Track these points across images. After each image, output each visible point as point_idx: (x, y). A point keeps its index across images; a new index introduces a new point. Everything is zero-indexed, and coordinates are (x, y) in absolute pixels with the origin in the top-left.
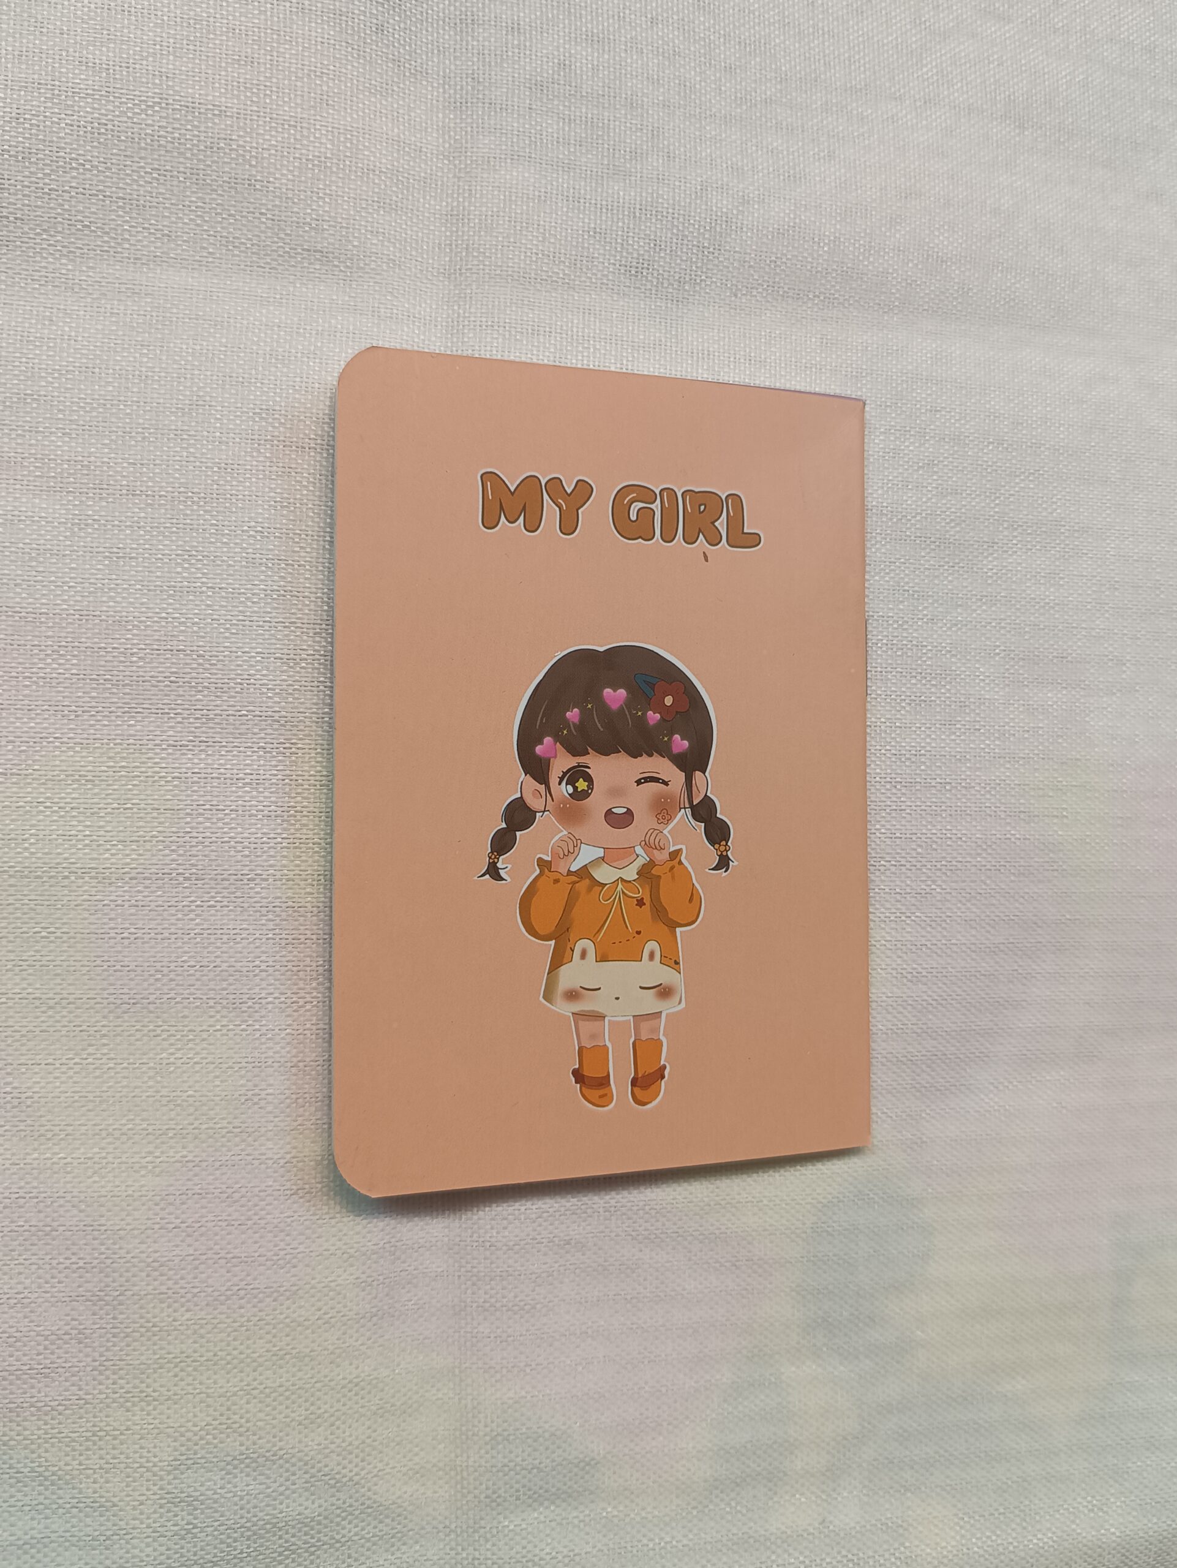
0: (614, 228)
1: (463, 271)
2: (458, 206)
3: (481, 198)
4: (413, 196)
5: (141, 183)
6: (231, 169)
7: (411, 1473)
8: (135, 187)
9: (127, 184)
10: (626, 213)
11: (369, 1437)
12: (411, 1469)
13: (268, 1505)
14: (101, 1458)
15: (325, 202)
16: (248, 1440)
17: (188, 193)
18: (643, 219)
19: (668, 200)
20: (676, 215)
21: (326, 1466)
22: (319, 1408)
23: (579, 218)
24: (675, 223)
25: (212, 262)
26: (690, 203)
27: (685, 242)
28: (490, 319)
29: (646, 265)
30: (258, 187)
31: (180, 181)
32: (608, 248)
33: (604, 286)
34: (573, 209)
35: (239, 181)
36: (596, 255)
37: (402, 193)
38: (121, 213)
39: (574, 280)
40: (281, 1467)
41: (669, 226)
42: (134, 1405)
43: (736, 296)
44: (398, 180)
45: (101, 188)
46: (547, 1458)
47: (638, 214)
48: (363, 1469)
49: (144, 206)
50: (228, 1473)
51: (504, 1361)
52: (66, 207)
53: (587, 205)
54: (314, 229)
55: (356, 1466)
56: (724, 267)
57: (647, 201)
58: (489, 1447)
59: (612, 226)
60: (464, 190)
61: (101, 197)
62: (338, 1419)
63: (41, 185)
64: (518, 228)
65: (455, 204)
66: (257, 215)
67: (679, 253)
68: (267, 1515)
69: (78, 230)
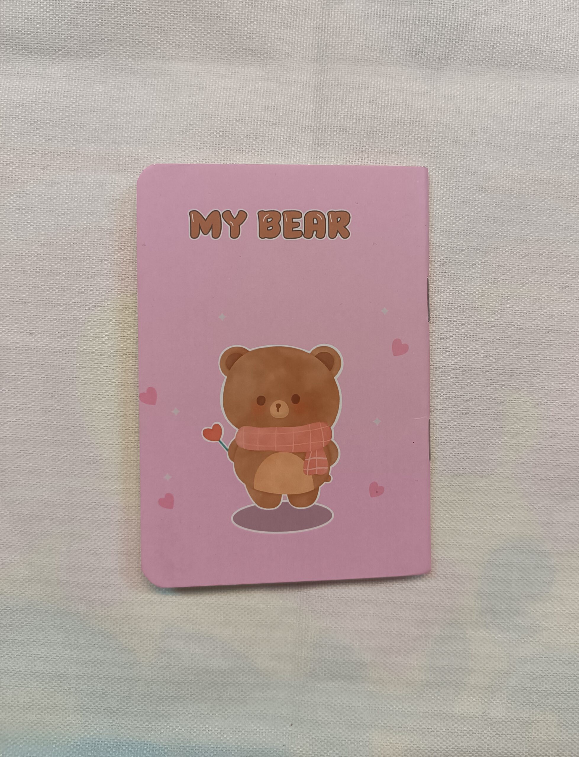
0: (404, 31)
1: (324, 57)
2: (322, 23)
3: (334, 18)
4: (299, 19)
5: (166, 19)
6: (209, 9)
7: (273, 656)
8: (163, 21)
9: (159, 20)
10: (411, 22)
11: (254, 636)
12: (273, 654)
13: (204, 660)
14: (129, 628)
15: (254, 24)
16: (196, 627)
17: (188, 23)
18: (420, 25)
19: (434, 14)
20: (438, 23)
21: (232, 646)
22: (230, 618)
23: (385, 26)
24: (438, 27)
25: (199, 57)
26: (446, 15)
27: (443, 37)
28: (337, 82)
29: (421, 50)
30: (221, 18)
31: (184, 17)
32: (400, 42)
33: (398, 62)
34: (382, 22)
35: (213, 15)
36: (394, 46)
37: (294, 18)
38: (156, 34)
39: (382, 59)
40: (211, 643)
41: (434, 29)
42: (145, 605)
43: (470, 65)
44: (291, 11)
45: (147, 22)
46: (341, 658)
47: (417, 23)
48: (250, 650)
49: (167, 31)
50: (187, 642)
51: (322, 608)
52: (131, 33)
53: (390, 19)
54: (249, 38)
55: (247, 648)
56: (464, 49)
57: (422, 16)
58: (312, 649)
59: (403, 30)
60: (326, 14)
61: (147, 27)
62: (239, 624)
63: (119, 22)
64: (353, 33)
65: (321, 22)
66: (221, 32)
67: (439, 43)
68: (204, 664)
69: (137, 44)
